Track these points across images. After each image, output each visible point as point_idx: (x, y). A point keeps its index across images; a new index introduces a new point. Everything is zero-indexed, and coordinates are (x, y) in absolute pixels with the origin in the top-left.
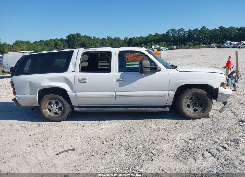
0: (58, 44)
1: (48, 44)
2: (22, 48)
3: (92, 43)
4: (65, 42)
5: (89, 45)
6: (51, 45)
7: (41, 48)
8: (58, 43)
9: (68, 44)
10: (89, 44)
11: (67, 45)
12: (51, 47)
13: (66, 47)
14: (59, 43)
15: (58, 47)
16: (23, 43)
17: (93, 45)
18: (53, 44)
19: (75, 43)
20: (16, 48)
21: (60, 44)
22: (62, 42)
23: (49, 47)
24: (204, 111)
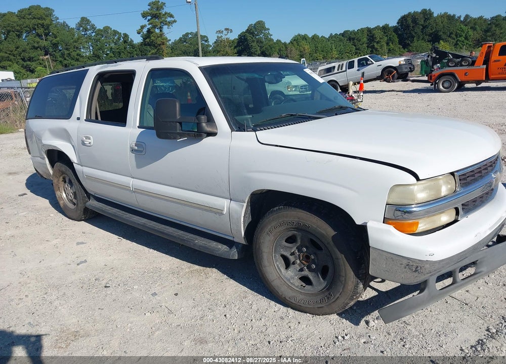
0: (376, 38)
1: (353, 39)
2: (302, 49)
3: (458, 31)
4: (393, 33)
5: (449, 36)
6: (360, 41)
7: (339, 49)
8: (376, 36)
9: (399, 36)
10: (451, 33)
11: (397, 40)
12: (360, 46)
13: (392, 43)
14: (378, 35)
15: (375, 44)
16: (306, 39)
17: (460, 36)
18: (365, 40)
19: (416, 33)
20: (292, 50)
21: (381, 38)
22: (385, 33)
23: (355, 46)
24: (327, 294)
